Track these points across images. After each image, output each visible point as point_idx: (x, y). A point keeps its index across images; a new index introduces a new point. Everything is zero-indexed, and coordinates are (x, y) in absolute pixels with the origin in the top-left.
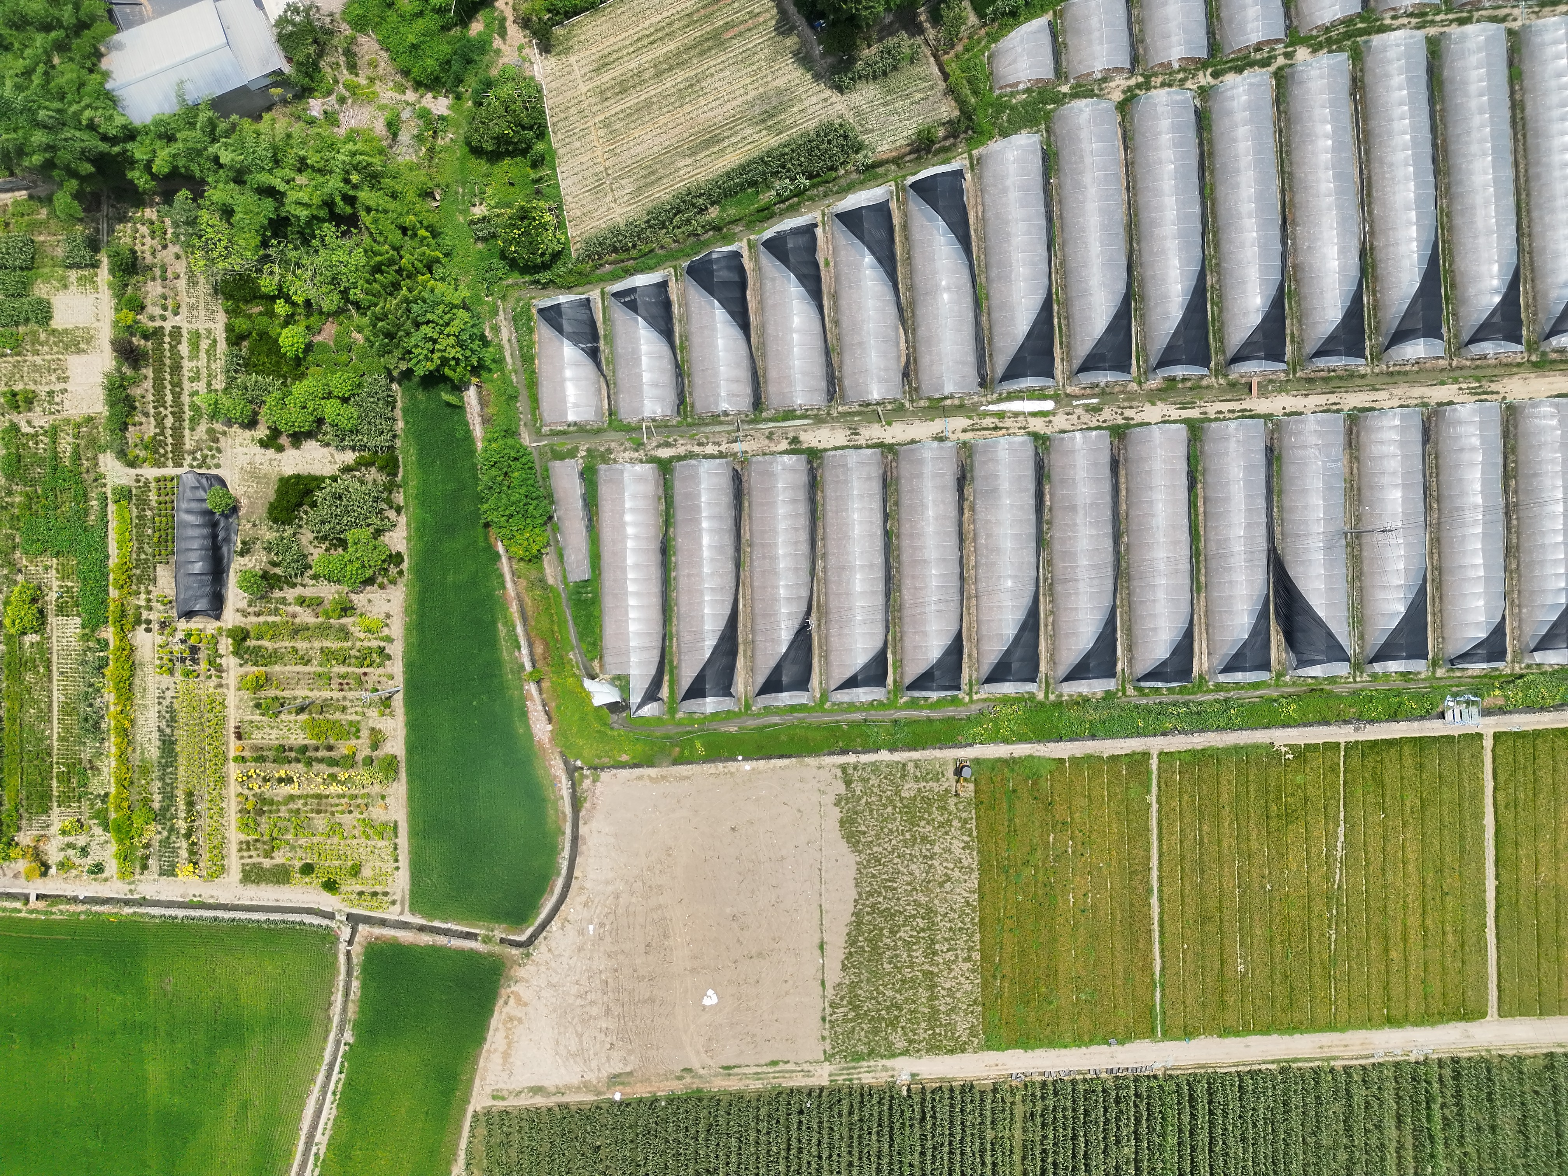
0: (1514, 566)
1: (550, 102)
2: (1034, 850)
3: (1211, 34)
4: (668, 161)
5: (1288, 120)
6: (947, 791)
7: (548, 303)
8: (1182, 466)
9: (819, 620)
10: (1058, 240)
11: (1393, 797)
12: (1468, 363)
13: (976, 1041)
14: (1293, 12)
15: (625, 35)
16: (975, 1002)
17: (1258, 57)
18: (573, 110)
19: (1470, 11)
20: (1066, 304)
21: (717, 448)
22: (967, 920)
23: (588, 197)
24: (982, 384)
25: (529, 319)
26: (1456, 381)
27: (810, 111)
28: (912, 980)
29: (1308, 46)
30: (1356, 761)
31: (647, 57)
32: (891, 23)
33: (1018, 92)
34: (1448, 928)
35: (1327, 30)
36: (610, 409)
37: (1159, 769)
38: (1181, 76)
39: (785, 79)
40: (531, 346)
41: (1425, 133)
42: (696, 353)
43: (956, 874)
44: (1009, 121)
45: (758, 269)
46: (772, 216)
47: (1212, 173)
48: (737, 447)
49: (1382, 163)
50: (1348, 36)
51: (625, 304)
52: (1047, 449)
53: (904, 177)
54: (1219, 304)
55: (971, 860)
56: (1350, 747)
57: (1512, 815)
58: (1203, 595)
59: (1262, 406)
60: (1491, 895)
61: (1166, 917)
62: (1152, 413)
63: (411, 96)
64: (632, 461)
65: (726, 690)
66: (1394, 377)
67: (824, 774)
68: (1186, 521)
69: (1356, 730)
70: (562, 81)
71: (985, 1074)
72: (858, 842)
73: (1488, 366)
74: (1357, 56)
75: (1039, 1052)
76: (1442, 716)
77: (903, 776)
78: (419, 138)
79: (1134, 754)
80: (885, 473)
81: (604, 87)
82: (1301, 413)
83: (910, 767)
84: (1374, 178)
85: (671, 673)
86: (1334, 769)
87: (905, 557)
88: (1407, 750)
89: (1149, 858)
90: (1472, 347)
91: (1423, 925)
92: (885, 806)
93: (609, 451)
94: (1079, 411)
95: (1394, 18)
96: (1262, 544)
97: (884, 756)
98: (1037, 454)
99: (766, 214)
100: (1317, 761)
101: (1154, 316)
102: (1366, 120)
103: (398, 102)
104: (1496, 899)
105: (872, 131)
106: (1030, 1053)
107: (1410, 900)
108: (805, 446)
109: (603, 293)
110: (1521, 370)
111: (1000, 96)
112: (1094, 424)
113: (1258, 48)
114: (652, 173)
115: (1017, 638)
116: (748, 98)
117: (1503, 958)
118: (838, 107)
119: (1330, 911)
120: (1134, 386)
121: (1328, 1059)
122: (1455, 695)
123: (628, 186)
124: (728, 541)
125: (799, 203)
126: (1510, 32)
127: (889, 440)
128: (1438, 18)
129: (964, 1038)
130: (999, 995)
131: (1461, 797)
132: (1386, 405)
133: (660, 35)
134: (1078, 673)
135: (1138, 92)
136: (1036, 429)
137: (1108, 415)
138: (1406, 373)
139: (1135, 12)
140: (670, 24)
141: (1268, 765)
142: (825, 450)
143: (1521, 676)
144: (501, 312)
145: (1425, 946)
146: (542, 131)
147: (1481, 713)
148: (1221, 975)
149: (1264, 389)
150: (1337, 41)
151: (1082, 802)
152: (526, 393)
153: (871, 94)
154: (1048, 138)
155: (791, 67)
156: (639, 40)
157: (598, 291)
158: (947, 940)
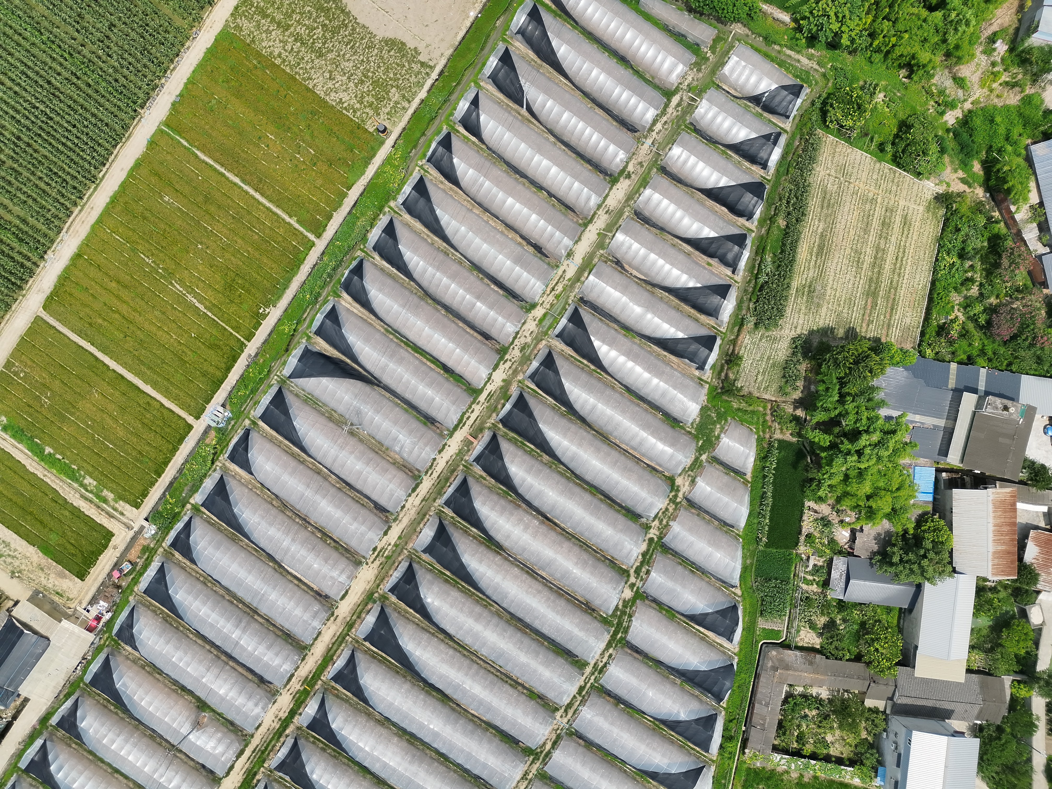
0: (274, 503)
1: (908, 179)
2: (312, 136)
3: (676, 554)
4: (828, 220)
5: (599, 559)
6: (378, 114)
7: (803, 96)
8: (458, 369)
9: (522, 116)
10: (627, 394)
11: (199, 348)
12: (400, 559)
13: (232, 26)
14: (654, 605)
15: (913, 247)
16: (253, 41)
17: (644, 570)
18: (894, 188)
19: (583, 697)
20: (590, 373)
21: (657, 130)
22: (301, 72)
23: (842, 162)
24: (582, 299)
25: (802, 80)
26: (396, 545)
27: (797, 315)
28: (290, 17)
29: (629, 600)
30: (232, 343)
31: (892, 249)
32: (809, 389)
33: (721, 431)
34: (106, 323)
35: (630, 616)
36: (721, 88)
37: (306, 237)
38: (664, 522)
39: (823, 314)
40: (787, 69)
41: (537, 624)
42: (715, 156)
43: (330, 85)
44: (710, 416)
45: (735, 224)
46: (757, 253)
47: (601, 500)
48: (649, 141)
49: (539, 592)
50: (620, 624)
51: (771, 134)
52: (522, 308)
53: (723, 340)
54: (530, 453)
55: (332, 99)
56: (242, 346)
57: (141, 403)
58: (382, 330)
59: (460, 435)
60: (106, 360)
61: (223, 179)
62: (499, 377)
63: (968, 106)
64: (684, 77)
65: (522, 32)
66: (422, 515)
67: (437, 54)
68: (428, 349)
70: (914, 194)
71: (211, 17)
72: (387, 45)
73: (390, 569)
74: (605, 621)
75: (201, 55)
76: (223, 406)
77: (404, 97)
78: (942, 92)
79: (324, 230)
80: (573, 211)
81: (894, 214)
82: (440, 452)
83: (406, 104)
84: (534, 581)
86: (237, 329)
87: (520, 187)
88: (219, 374)
89: (262, 195)
90: (407, 564)
91: (118, 312)
92: (395, 74)
93: (699, 70)
94: (529, 340)
95: (610, 656)
96: (386, 379)
97: (423, 94)
98: (522, 300)
99: (760, 251)
100: (247, 323)
101: (548, 413)
102: (568, 600)
103: (969, 95)
104: (103, 362)
105: (761, 340)
106: (204, 50)
107: (137, 315)
108: (622, 179)
109: (786, 131)
110: (375, 585)
111: (726, 420)
112: (516, 342)
113: (648, 572)
114: (828, 206)
115: (433, 211)
116: (828, 288)
117: (67, 341)
118: (787, 331)
119: (162, 269)
120: (520, 377)
121: (83, 207)
122: (229, 419)
123: (832, 187)
124: (601, 99)
125: (752, 273)
126: (557, 709)
127: (590, 227)
128: (593, 678)
129: (238, 20)
130: (247, 58)
131: (172, 383)
132: (410, 499)
133: (898, 265)
134: (390, 230)
135: (673, 494)
136: (536, 310)
137: (515, 353)
138: (419, 523)
139: (716, 523)
140: (899, 275)
141: (265, 296)
142: (611, 189)
143: (213, 463)
144: (817, 67)
145: (105, 305)
146: (896, 161)
147: (209, 427)
148: (171, 185)
149: (467, 444)
150: (620, 617)
151: (319, 182)
152: (764, 48)
153: (780, 354)
154: (685, 429)
155: (827, 322)
156: (904, 252)
157: (788, 129)
158: (298, 52)
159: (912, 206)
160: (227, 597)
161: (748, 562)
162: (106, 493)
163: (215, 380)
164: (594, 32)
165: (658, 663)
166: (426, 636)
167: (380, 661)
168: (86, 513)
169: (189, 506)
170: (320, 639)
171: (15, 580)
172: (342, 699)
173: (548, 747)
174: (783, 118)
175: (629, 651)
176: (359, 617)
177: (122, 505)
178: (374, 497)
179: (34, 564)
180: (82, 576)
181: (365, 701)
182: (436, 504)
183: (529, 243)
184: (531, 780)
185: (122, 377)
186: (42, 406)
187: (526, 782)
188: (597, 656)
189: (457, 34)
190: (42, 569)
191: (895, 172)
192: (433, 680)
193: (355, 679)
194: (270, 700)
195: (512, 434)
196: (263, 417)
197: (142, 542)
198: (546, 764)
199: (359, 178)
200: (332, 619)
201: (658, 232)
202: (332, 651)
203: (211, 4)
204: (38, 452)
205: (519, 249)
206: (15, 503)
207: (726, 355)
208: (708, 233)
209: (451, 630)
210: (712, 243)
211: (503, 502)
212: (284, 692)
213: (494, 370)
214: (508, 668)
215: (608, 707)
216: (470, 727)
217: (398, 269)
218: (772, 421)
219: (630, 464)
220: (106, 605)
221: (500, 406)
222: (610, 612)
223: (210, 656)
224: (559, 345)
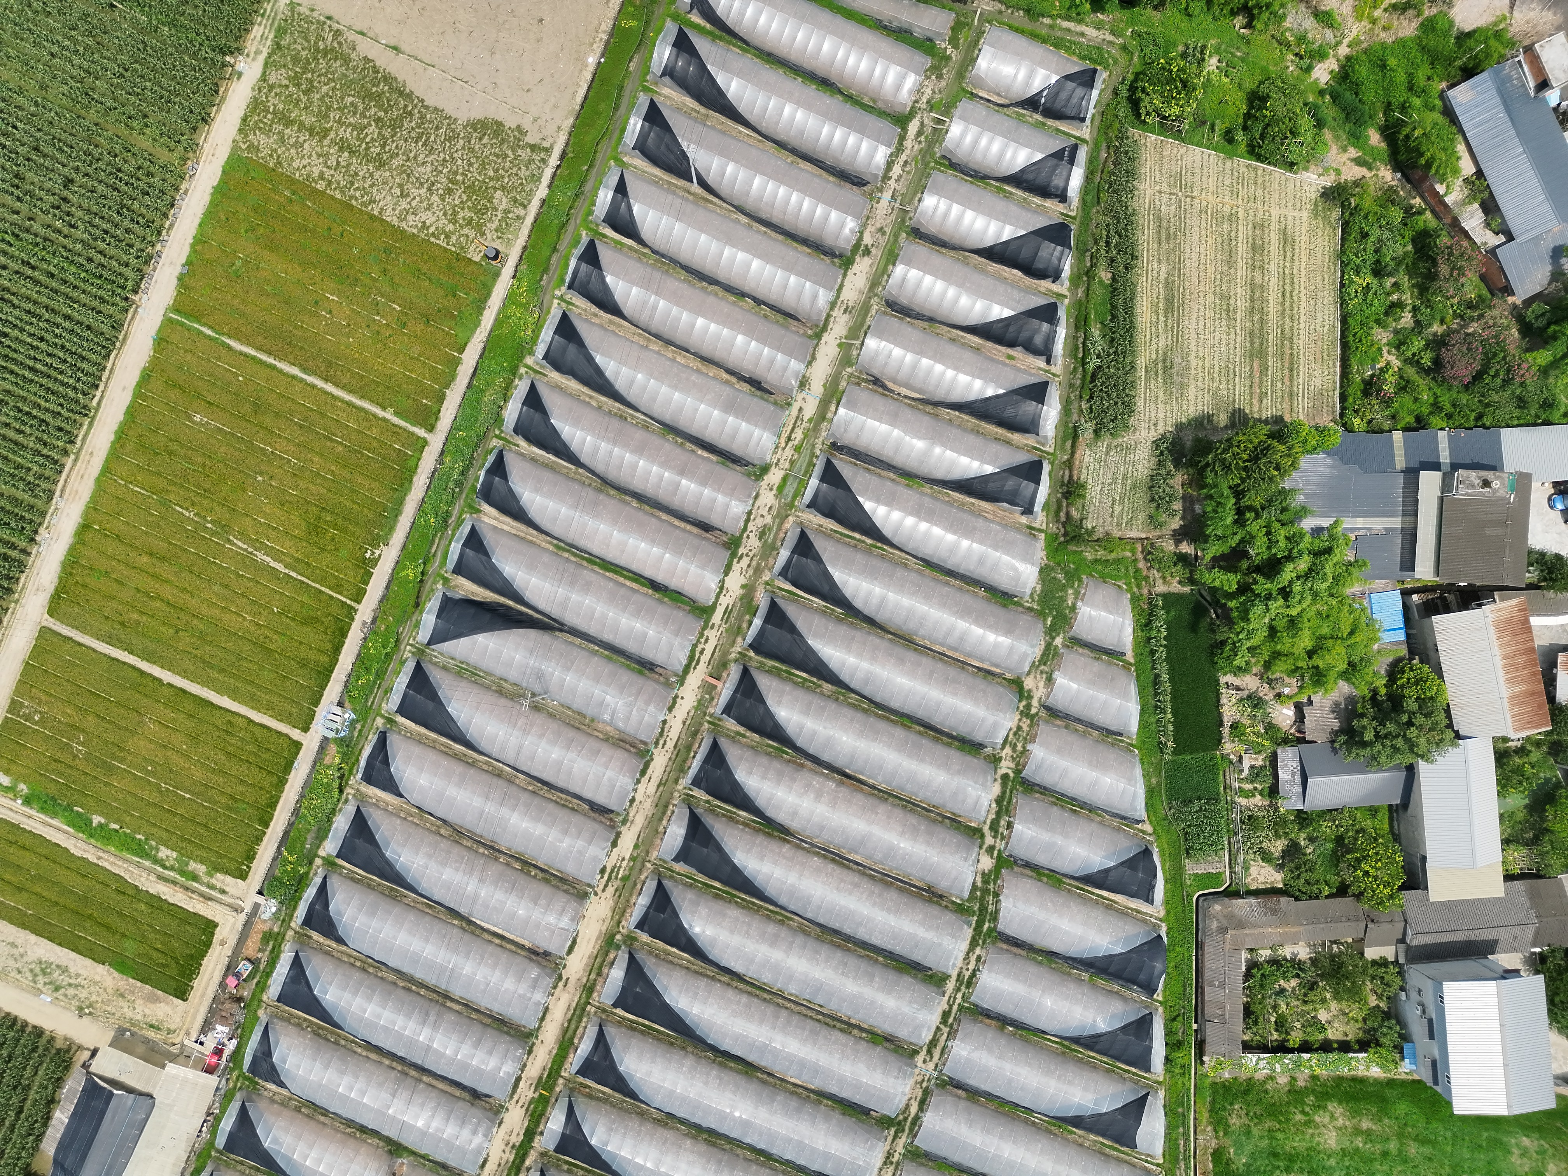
0: (443, 831)
1: (1277, 175)
2: (393, 285)
3: (1045, 791)
4: (1172, 257)
5: (934, 821)
6: (483, 234)
7: (1099, 84)
8: (673, 583)
9: (694, 194)
10: (927, 571)
11: (288, 627)
12: (643, 877)
13: (244, 147)
14: (1028, 872)
15: (1303, 273)
16: (279, 163)
17: (1002, 823)
18: (1260, 192)
19: (951, 1026)
20: (868, 550)
21: (895, 177)
22: (358, 194)
23: (1175, 169)
24: (834, 445)
25: (1092, 60)
26: (633, 858)
27: (1153, 407)
28: (326, 117)
29: (990, 871)
30: (335, 609)
31: (1273, 283)
32: (1193, 510)
33: (1076, 598)
34: (144, 618)
35: (997, 895)
36: (976, 96)
37: (413, 434)
38: (1019, 747)
39: (1192, 398)
40: (1068, 50)
41: (862, 934)
42: (987, 197)
43: (404, 204)
44: (1055, 578)
45: (1037, 292)
46: (1077, 328)
47: (920, 733)
48: (887, 195)
49: (856, 886)
50: (983, 909)
51: (1064, 149)
52: (749, 475)
53: (1052, 464)
54: (803, 685)
55: (410, 225)
56: (351, 612)
57: (219, 724)
58: (551, 548)
59: (695, 679)
60: (156, 671)
61: (274, 373)
62: (735, 582)
63: (1344, 50)
64: (919, 91)
65: (669, 72)
66: (662, 807)
67: (551, 129)
68: (622, 562)
69: (364, 623)
70: (1290, 195)
71: (210, 140)
72: (475, 130)
73: (631, 895)
74: (961, 910)
75: (207, 199)
76: (340, 704)
77: (515, 201)
78: (1302, 39)
79: (437, 419)
80: (797, 319)
81: (1266, 230)
82: (670, 709)
83: (520, 211)
84: (846, 872)
85: (710, 33)
86: (338, 588)
87: (711, 299)
88: (324, 659)
89: (336, 384)
90: (655, 883)
91: (158, 598)
92: (496, 171)
93: (940, 77)
94: (768, 520)
95: (979, 958)
96: (571, 619)
97: (542, 192)
98: (747, 464)
99: (1080, 323)
100: (351, 576)
101: (818, 621)
102: (900, 889)
103: (1343, 36)
104: (151, 675)
105: (1107, 453)
106: (209, 190)
107: (188, 597)
108: (858, 259)
109: (1084, 141)
110: (613, 923)
111: (1080, 580)
112: (750, 526)
113: (1010, 826)
114: (1168, 238)
115: (590, 360)
116: (1192, 358)
117: (94, 655)
118: (1144, 433)
119: (211, 522)
120: (766, 576)
121: (77, 455)
122: (353, 723)
123: (1168, 210)
124: (805, 147)
125: (1076, 358)
126: (916, 1052)
127: (825, 337)
128: (959, 995)
129: (251, 137)
130: (275, 190)
131: (258, 687)
132: (641, 787)
133: (1287, 304)
134: (533, 399)
135: (1024, 703)
136: (770, 474)
137: (752, 544)
138: (661, 820)
139: (1096, 733)
140: (1292, 317)
141: (371, 533)
142: (845, 275)
143: (341, 791)
144: (1111, 38)
145: (139, 591)
146: (1255, 152)
147: (326, 739)
148: (200, 397)
149: (708, 689)
150: (982, 898)
151: (416, 350)
152: (1028, 26)
153: (1140, 467)
154: (1022, 606)
155: (1200, 408)
156: (1293, 283)
157: (1087, 137)
158: (348, 166)
159: (1291, 213)
160: (401, 983)
161: (1154, 781)
162: (193, 866)
163: (321, 669)
164: (775, 51)
165: (1051, 955)
166: (702, 983)
167: (642, 1033)
168: (171, 901)
169: (318, 861)
170: (548, 1017)
171: (86, 1020)
172: (599, 1099)
173: (914, 1109)
174: (1076, 123)
175: (1005, 946)
176: (599, 974)
177: (221, 879)
178: (588, 794)
179: (110, 991)
180: (182, 993)
181: (633, 1095)
182: (680, 787)
183: (741, 378)
184: (898, 1164)
185: (184, 692)
186: (75, 757)
187: (892, 1168)
188: (960, 963)
189: (574, 94)
190: (122, 996)
191: (1256, 169)
192: (726, 1045)
193: (612, 1067)
194: (493, 1122)
195: (771, 663)
196: (401, 710)
197: (260, 927)
198: (915, 1136)
199: (473, 331)
200: (561, 984)
201: (925, 324)
202: (570, 1032)
203: (206, 122)
204: (82, 825)
205: (728, 390)
206: (64, 906)
207: (1062, 486)
208: (999, 312)
209: (739, 968)
210: (1008, 326)
211: (777, 764)
212: (511, 1105)
213: (726, 573)
214: (833, 1006)
215: (990, 1034)
216: (794, 1103)
217: (557, 454)
218: (1148, 569)
219: (952, 672)
220: (226, 1029)
221: (745, 625)
222: (966, 895)
223: (393, 1074)
224: (815, 519)
